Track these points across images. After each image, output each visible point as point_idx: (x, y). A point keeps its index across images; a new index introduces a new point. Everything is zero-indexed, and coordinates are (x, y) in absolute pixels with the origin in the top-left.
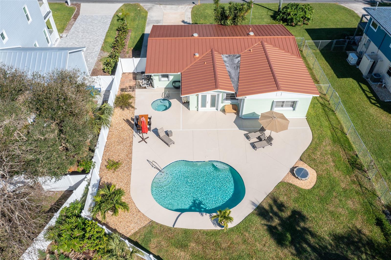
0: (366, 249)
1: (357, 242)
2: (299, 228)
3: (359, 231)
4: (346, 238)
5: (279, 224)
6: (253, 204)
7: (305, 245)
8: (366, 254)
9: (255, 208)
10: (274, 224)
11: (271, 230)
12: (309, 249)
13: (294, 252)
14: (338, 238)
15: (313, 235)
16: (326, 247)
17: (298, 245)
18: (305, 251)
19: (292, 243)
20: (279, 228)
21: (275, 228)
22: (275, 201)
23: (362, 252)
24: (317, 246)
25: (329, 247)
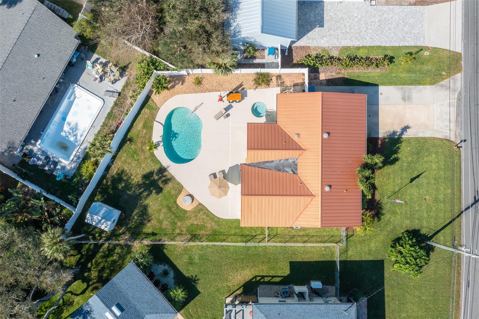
0: (139, 220)
1: (143, 217)
2: (152, 189)
3: (149, 221)
4: (146, 212)
5: (154, 179)
6: (168, 167)
7: (142, 189)
8: (137, 219)
9: (166, 167)
10: (154, 175)
11: (151, 174)
12: (141, 191)
13: (139, 183)
14: (145, 208)
15: (148, 195)
16: (141, 200)
17: (142, 186)
18: (140, 189)
19: (144, 183)
20: (152, 178)
21: (152, 176)
22: (169, 180)
23: (138, 217)
24: (142, 196)
25: (141, 202)
